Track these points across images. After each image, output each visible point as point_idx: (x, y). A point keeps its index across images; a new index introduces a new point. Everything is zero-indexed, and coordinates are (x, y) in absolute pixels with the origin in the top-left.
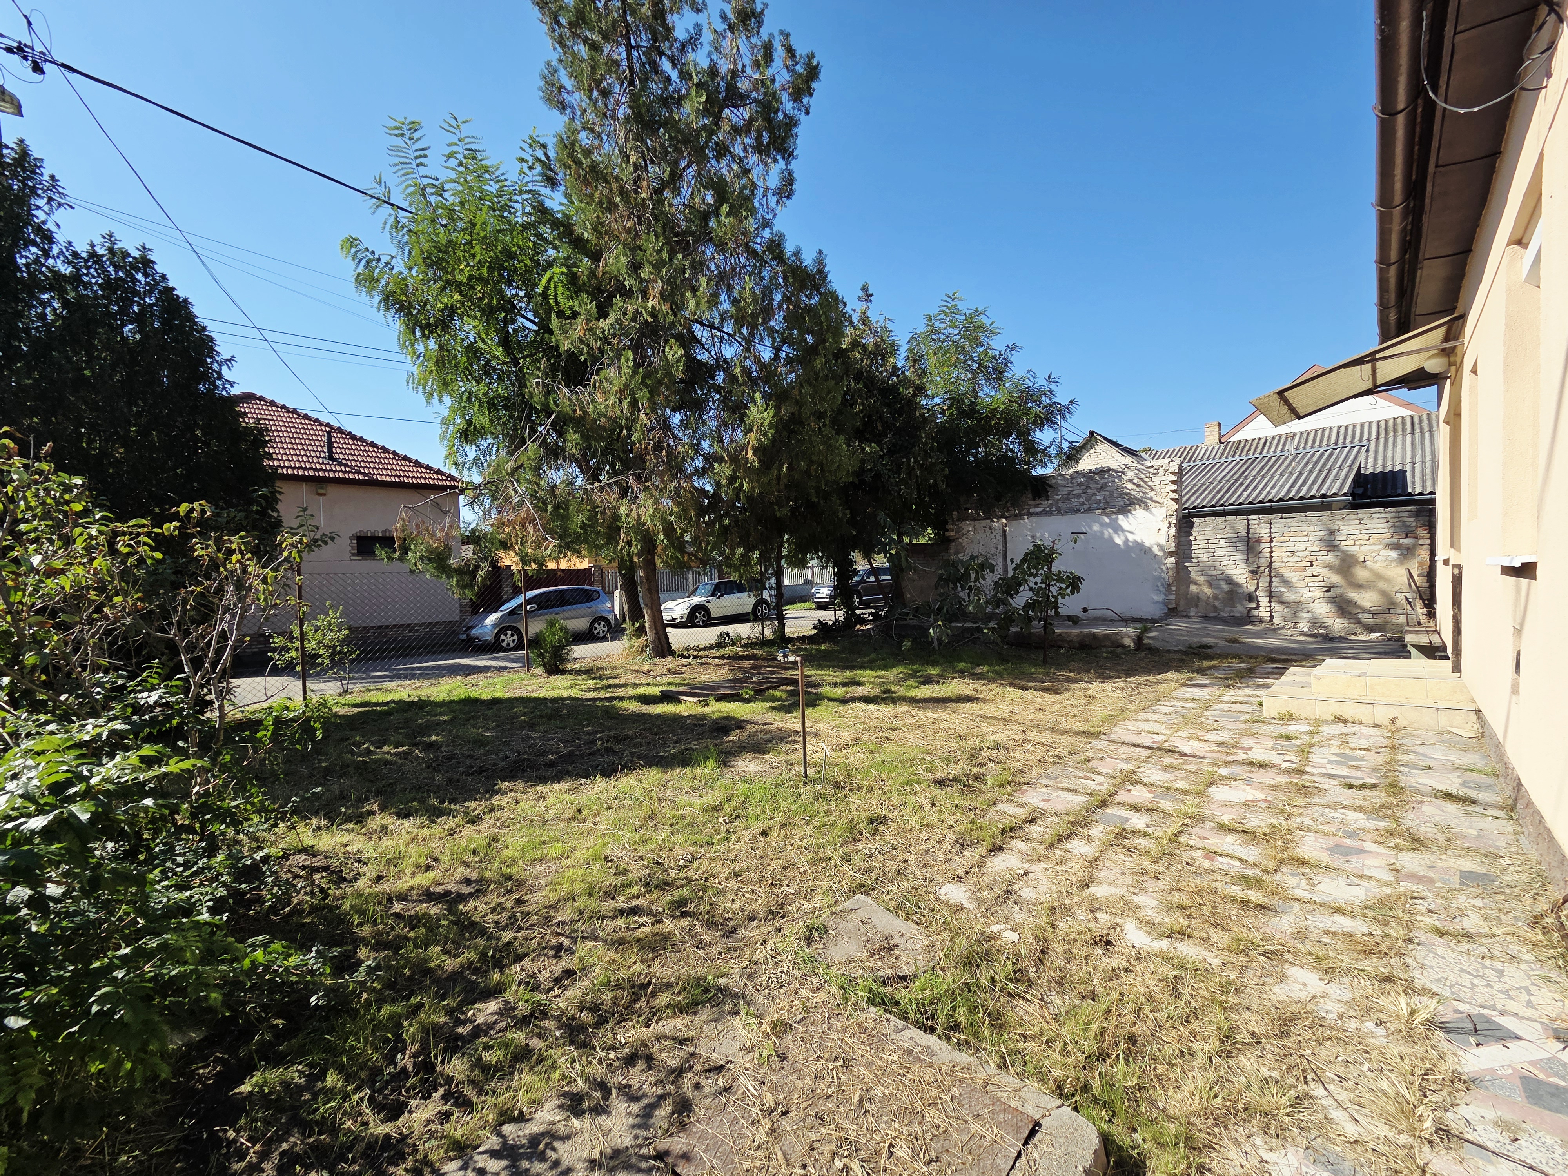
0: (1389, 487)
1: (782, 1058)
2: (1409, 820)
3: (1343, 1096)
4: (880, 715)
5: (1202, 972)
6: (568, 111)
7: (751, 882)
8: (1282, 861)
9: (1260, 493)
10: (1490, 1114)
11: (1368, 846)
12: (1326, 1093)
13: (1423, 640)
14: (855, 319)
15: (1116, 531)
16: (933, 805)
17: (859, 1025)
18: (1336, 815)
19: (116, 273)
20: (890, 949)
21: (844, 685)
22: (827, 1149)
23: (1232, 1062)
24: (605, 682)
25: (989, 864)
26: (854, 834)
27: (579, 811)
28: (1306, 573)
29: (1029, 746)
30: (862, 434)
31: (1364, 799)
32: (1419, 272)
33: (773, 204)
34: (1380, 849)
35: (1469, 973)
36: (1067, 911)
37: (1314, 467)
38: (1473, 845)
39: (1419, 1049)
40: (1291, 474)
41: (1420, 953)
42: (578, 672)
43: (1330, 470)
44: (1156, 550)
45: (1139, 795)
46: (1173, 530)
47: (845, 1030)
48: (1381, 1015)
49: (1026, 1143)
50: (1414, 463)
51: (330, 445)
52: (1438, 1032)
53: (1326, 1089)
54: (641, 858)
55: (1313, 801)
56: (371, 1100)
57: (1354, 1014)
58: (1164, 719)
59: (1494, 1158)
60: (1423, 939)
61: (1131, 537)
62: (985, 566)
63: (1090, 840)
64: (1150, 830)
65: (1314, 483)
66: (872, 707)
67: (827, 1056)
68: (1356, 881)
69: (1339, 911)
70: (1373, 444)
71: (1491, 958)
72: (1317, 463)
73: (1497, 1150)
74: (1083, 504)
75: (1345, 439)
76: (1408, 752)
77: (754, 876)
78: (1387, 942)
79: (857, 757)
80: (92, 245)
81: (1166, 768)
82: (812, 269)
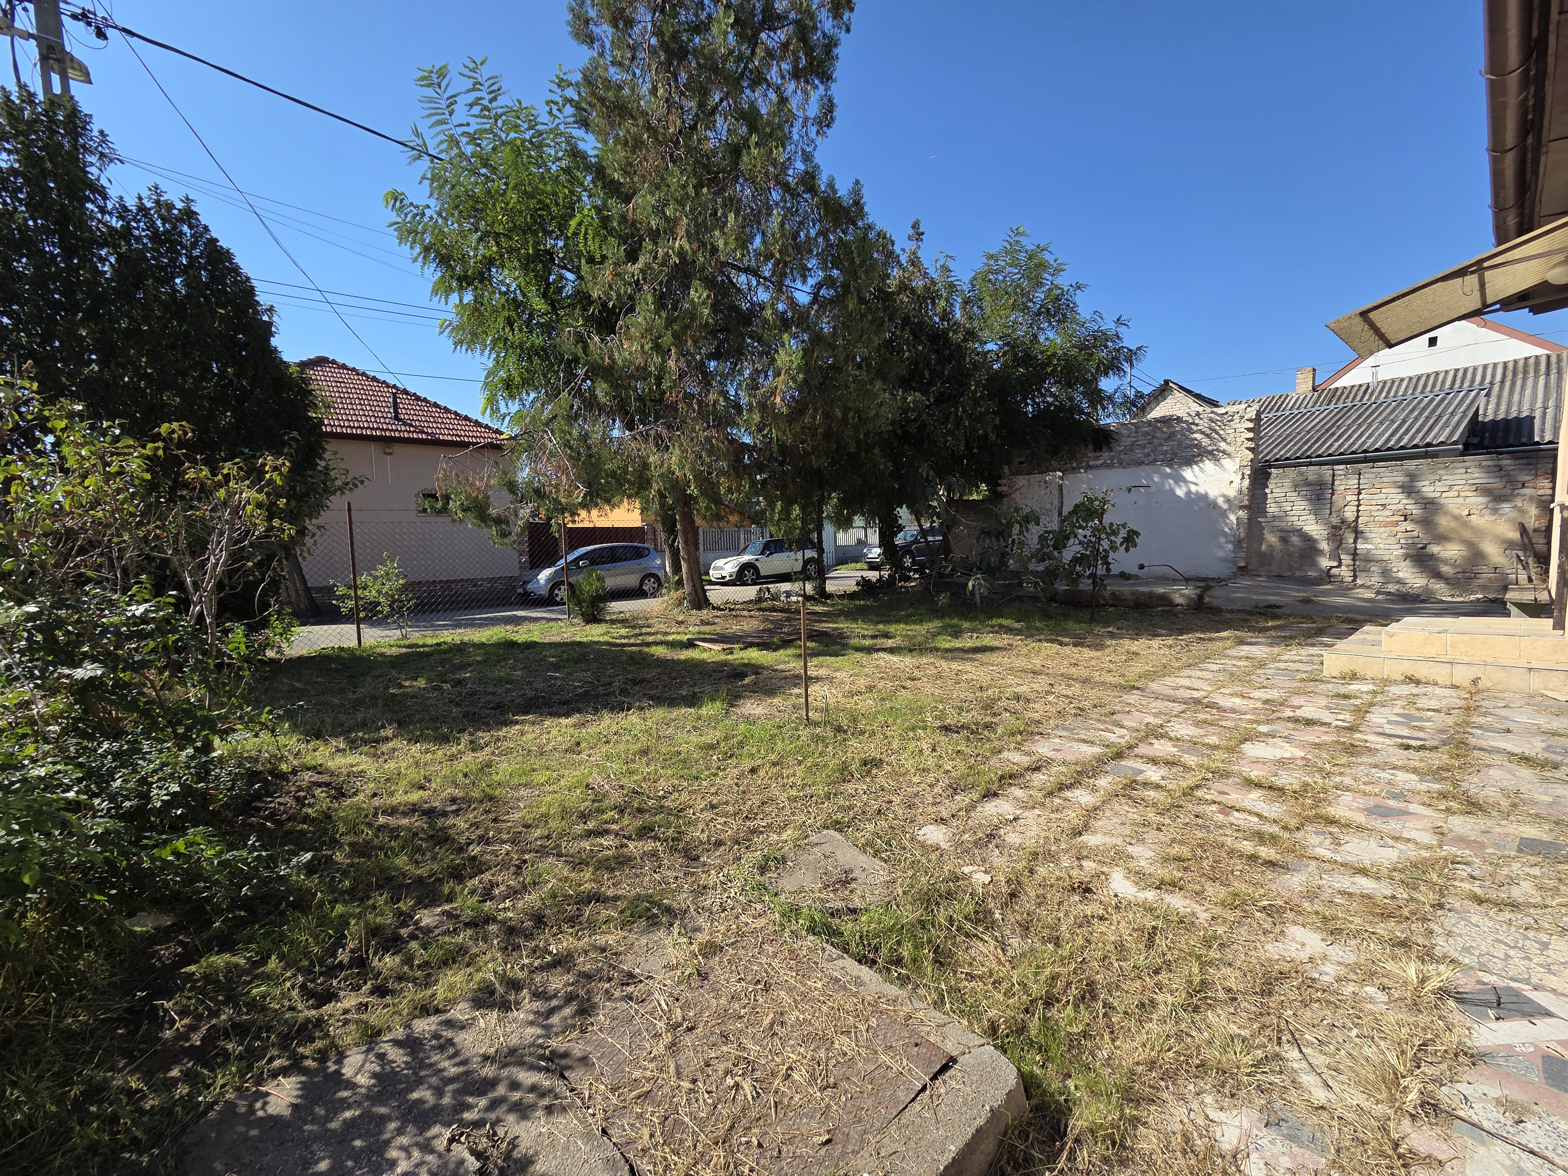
0: (1512, 435)
1: (703, 976)
2: (1472, 784)
3: (1320, 1060)
4: (902, 666)
5: (1185, 923)
6: (596, 45)
7: (726, 815)
8: (1308, 819)
9: (1354, 443)
10: (1494, 1092)
11: (1414, 808)
12: (1300, 1056)
13: (1528, 597)
14: (903, 259)
15: (1177, 483)
16: (934, 750)
17: (791, 952)
18: (1383, 775)
19: (163, 224)
20: (845, 883)
21: (874, 637)
22: (721, 1067)
23: (1197, 1018)
24: (637, 631)
25: (979, 809)
26: (844, 774)
27: (578, 744)
28: (1398, 529)
29: (1051, 698)
30: (907, 383)
31: (1421, 760)
32: (1543, 159)
33: (813, 135)
34: (1429, 812)
35: (1506, 944)
36: (1051, 857)
37: (1420, 414)
38: (1544, 812)
39: (1424, 1019)
40: (1393, 422)
41: (1450, 920)
42: (613, 622)
43: (1440, 417)
44: (1220, 501)
45: (1162, 748)
46: (1247, 482)
47: (775, 955)
48: (1385, 981)
49: (934, 1078)
50: (1545, 408)
51: (396, 405)
52: (1451, 1003)
53: (1301, 1052)
54: (622, 787)
55: (1360, 760)
56: (303, 987)
57: (1355, 977)
58: (1209, 675)
59: (1488, 1139)
60: (1457, 905)
61: (1193, 488)
62: (1031, 518)
63: (1094, 790)
64: (1163, 783)
65: (1418, 431)
66: (895, 658)
67: (749, 978)
68: (1390, 842)
69: (1363, 872)
70: (1496, 388)
71: (1537, 930)
72: (1424, 409)
73: (1493, 1131)
74: (1148, 455)
75: (1462, 383)
76: (1485, 714)
77: (730, 809)
78: (1413, 906)
79: (867, 703)
80: (140, 198)
81: (1198, 724)
82: (847, 201)
